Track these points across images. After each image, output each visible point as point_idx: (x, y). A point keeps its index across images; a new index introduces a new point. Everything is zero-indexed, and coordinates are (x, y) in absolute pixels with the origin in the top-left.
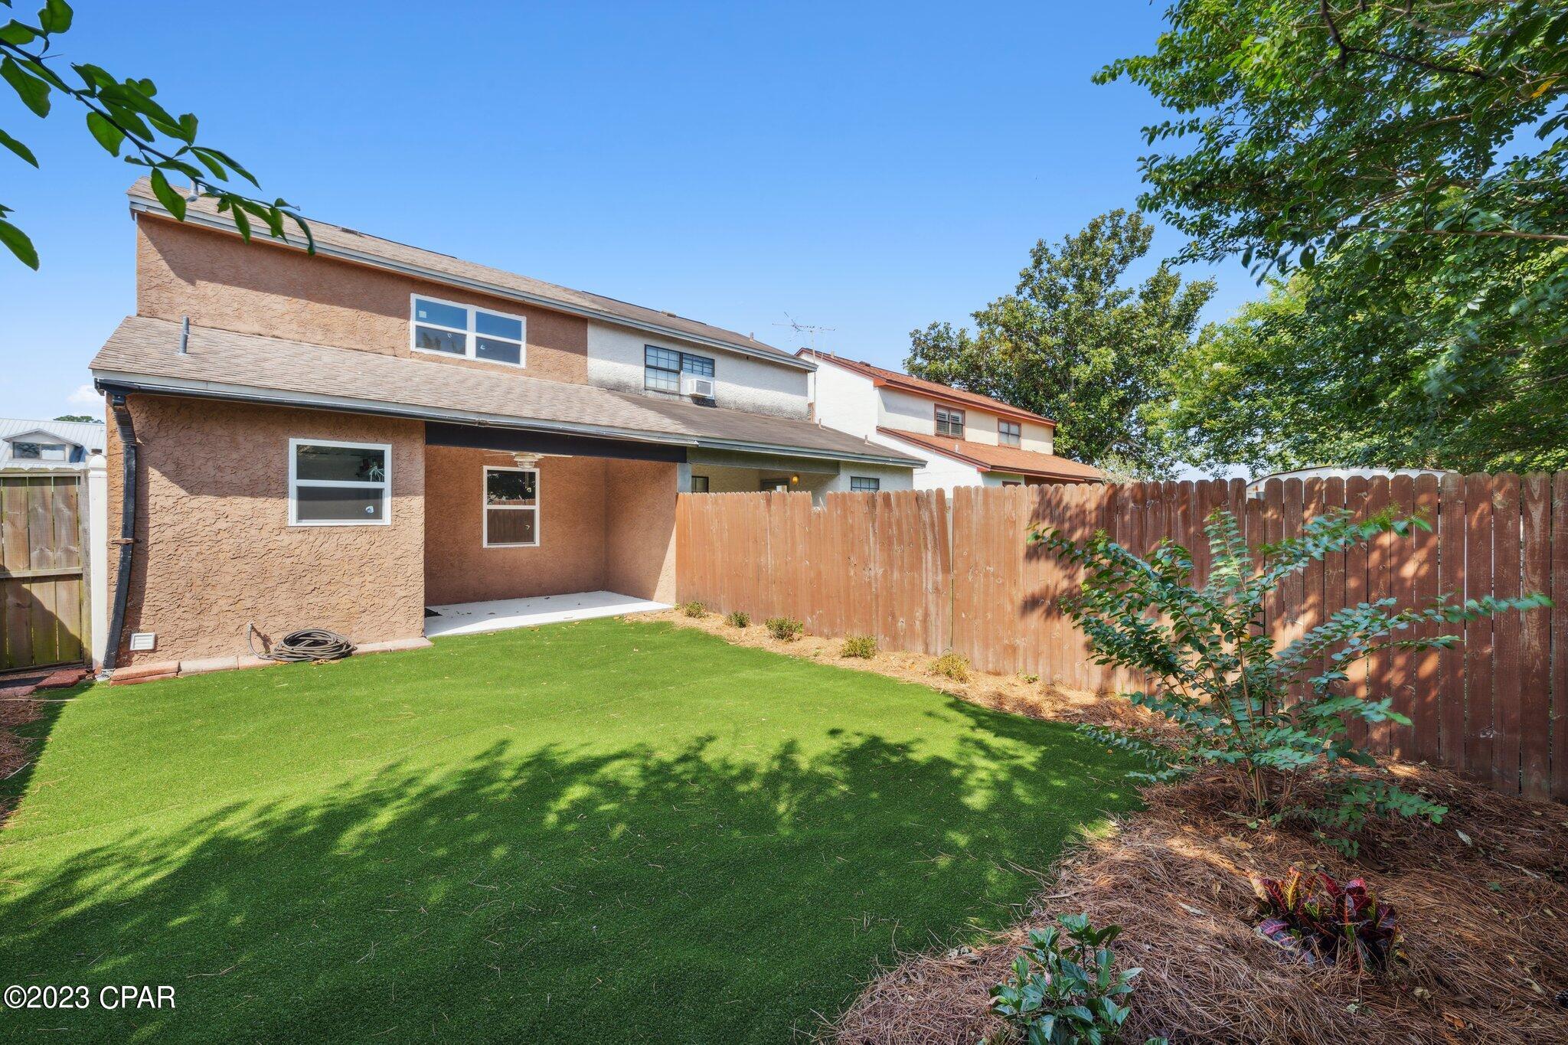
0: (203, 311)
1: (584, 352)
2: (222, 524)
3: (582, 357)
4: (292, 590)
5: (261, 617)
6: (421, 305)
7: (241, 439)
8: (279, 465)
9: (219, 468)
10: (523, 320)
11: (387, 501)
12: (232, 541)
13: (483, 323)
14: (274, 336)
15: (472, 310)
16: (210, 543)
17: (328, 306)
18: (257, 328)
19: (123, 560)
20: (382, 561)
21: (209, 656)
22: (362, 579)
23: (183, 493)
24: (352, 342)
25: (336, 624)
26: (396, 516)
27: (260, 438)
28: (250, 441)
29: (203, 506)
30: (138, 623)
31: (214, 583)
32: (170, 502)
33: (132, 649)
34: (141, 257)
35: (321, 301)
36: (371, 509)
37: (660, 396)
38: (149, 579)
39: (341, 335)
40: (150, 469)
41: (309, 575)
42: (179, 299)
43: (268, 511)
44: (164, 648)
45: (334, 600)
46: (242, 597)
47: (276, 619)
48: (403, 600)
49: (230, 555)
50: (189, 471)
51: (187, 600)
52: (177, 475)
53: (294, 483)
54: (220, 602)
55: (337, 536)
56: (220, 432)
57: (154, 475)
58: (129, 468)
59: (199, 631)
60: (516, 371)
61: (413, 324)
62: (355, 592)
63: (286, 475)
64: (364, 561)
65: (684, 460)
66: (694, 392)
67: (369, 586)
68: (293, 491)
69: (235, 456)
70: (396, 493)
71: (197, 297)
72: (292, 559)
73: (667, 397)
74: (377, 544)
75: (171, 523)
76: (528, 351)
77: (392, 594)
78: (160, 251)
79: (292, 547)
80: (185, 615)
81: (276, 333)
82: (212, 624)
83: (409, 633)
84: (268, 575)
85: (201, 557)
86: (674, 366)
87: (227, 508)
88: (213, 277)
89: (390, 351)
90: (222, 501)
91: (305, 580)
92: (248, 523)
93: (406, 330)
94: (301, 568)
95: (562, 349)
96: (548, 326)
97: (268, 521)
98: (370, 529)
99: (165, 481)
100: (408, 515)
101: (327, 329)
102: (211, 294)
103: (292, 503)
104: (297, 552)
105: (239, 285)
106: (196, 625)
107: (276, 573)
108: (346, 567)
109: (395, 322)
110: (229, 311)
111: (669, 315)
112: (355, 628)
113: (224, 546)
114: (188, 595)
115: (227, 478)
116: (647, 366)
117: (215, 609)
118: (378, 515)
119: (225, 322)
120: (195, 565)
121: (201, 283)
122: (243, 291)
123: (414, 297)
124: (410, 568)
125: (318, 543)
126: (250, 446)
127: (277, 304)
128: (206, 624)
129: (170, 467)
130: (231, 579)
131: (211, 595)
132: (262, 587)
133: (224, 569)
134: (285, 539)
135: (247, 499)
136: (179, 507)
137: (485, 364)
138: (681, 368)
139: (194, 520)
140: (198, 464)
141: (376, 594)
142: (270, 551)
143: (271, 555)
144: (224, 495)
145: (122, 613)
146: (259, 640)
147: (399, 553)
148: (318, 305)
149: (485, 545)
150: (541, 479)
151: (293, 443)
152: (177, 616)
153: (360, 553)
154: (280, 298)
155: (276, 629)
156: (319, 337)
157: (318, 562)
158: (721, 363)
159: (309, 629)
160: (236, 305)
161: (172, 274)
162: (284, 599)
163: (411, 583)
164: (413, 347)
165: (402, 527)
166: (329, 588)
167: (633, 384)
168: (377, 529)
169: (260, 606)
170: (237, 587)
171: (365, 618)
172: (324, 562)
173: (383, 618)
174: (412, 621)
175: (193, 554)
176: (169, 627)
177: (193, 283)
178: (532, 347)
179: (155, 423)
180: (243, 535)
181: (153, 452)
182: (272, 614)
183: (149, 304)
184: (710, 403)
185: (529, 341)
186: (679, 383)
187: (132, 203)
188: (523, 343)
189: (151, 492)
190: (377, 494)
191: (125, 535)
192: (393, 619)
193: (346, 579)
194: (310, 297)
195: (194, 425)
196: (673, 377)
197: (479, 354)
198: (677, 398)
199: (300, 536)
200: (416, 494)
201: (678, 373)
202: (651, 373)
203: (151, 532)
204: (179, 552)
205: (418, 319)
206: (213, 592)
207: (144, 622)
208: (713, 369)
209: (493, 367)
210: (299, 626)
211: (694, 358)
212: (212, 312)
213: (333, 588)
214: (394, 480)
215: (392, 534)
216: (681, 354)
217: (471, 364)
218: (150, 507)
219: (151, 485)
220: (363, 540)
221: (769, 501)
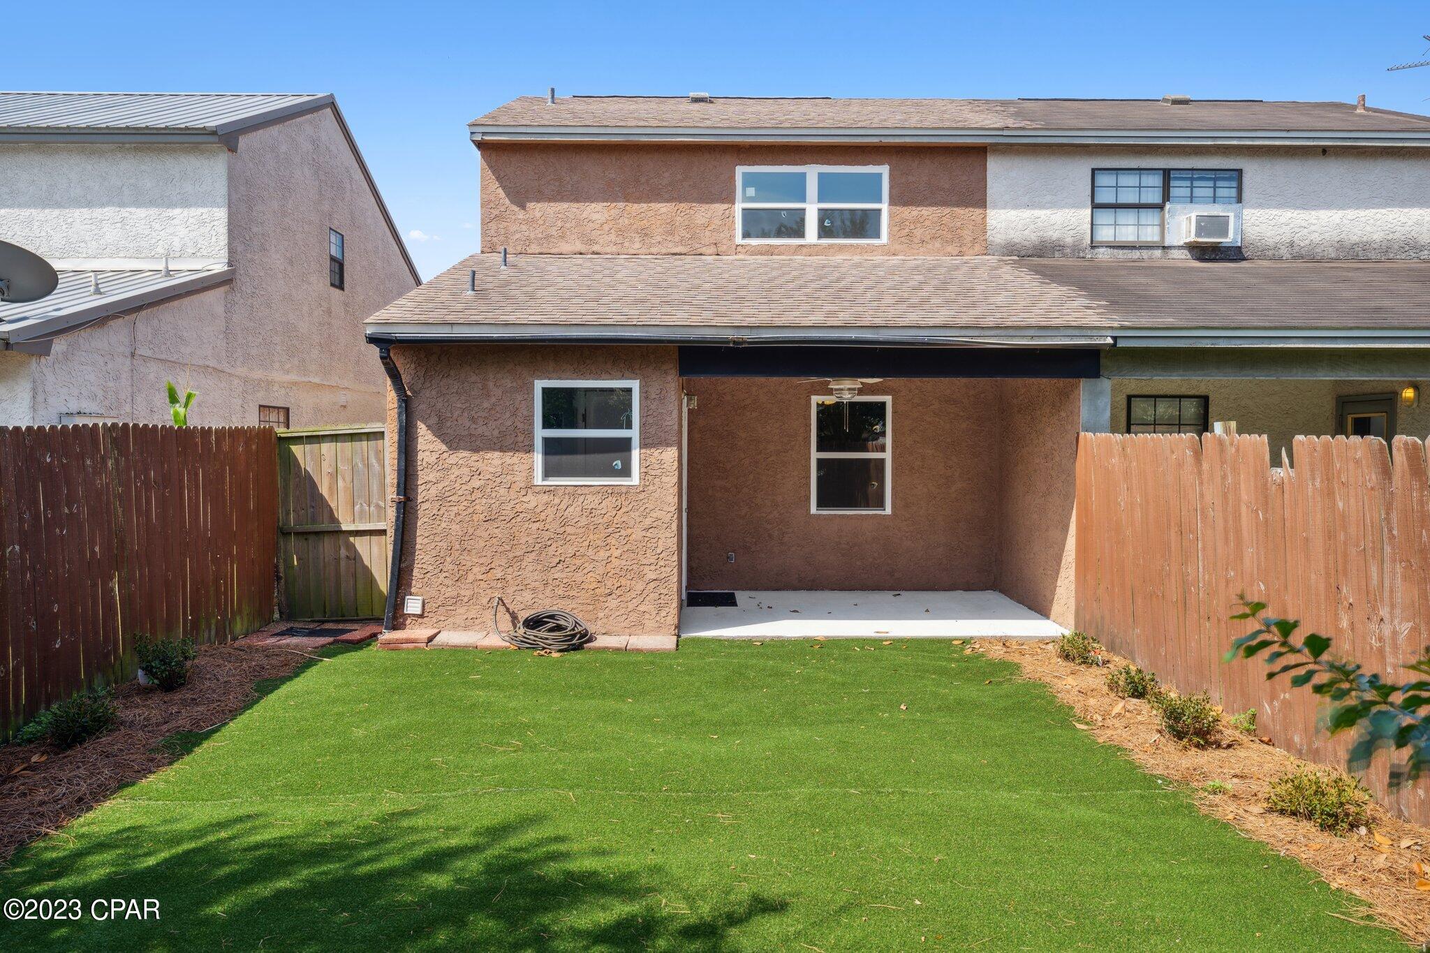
0: (532, 236)
1: (982, 203)
2: (476, 483)
3: (978, 211)
4: (538, 561)
5: (510, 590)
6: (749, 180)
7: (491, 384)
8: (525, 413)
9: (473, 420)
10: (884, 170)
11: (636, 454)
12: (484, 501)
13: (827, 189)
14: (594, 253)
15: (812, 173)
16: (465, 503)
17: (645, 205)
18: (579, 246)
19: (398, 518)
20: (629, 531)
21: (466, 628)
22: (608, 554)
23: (444, 448)
24: (670, 245)
25: (581, 607)
26: (644, 474)
27: (508, 382)
28: (499, 383)
29: (460, 462)
30: (410, 586)
31: (469, 548)
32: (433, 459)
33: (405, 612)
34: (484, 188)
35: (638, 200)
36: (618, 464)
37: (1121, 254)
38: (419, 540)
39: (659, 238)
40: (419, 423)
41: (554, 545)
42: (513, 228)
43: (516, 468)
44: (430, 615)
45: (579, 577)
46: (493, 566)
47: (525, 594)
48: (653, 585)
49: (482, 517)
50: (449, 424)
51: (448, 566)
52: (439, 431)
53: (540, 433)
54: (475, 570)
55: (583, 497)
56: (474, 378)
57: (421, 428)
58: (400, 421)
59: (457, 599)
60: (872, 249)
61: (739, 207)
62: (601, 570)
63: (532, 424)
64: (610, 530)
65: (1094, 373)
66: (1192, 238)
67: (616, 562)
68: (538, 444)
69: (486, 405)
70: (643, 445)
71: (527, 222)
72: (537, 525)
73: (1136, 254)
74: (623, 510)
75: (434, 480)
76: (891, 216)
77: (641, 576)
78: (498, 179)
79: (538, 510)
80: (447, 582)
81: (596, 248)
82: (468, 593)
83: (658, 629)
84: (515, 542)
85: (459, 518)
86: (1154, 197)
87: (479, 464)
88: (540, 197)
89: (712, 249)
90: (475, 457)
91: (551, 550)
92: (498, 480)
93: (731, 217)
94: (547, 535)
95: (944, 203)
96: (922, 171)
97: (516, 479)
98: (616, 490)
99: (430, 436)
100: (658, 472)
101: (645, 234)
102: (538, 215)
103: (538, 458)
104: (543, 516)
105: (562, 200)
106: (455, 593)
107: (523, 541)
108: (591, 537)
109: (719, 208)
110: (553, 231)
111: (1175, 102)
112: (601, 615)
113: (477, 507)
114: (449, 559)
115: (480, 431)
116: (1096, 206)
117: (471, 577)
118: (626, 472)
119: (551, 244)
120: (454, 527)
121: (530, 205)
122: (565, 205)
123: (740, 170)
124: (660, 542)
125: (563, 506)
126: (498, 392)
127: (596, 212)
128: (462, 593)
129: (434, 420)
130: (483, 544)
131: (467, 560)
132: (511, 555)
133: (478, 533)
134: (532, 500)
135: (497, 454)
136: (441, 463)
137: (831, 246)
138: (1166, 197)
139: (452, 477)
140: (456, 414)
141: (623, 573)
142: (518, 514)
143: (519, 519)
144: (476, 450)
145: (396, 573)
146: (508, 616)
147: (648, 522)
148: (636, 205)
149: (814, 510)
150: (894, 412)
151: (539, 385)
152: (440, 582)
153: (605, 520)
154: (598, 206)
155: (522, 606)
156: (637, 245)
157: (563, 529)
158: (1254, 172)
159: (554, 609)
160: (559, 224)
161: (507, 201)
162: (531, 573)
163: (662, 563)
164: (739, 239)
165: (651, 488)
166: (574, 561)
167: (1069, 240)
168: (624, 490)
169: (509, 577)
170: (489, 554)
171: (613, 603)
172: (569, 530)
173: (631, 606)
174: (663, 613)
175: (453, 514)
176: (434, 593)
177: (523, 207)
178: (899, 209)
179: (421, 374)
180: (494, 495)
181: (420, 407)
182: (519, 588)
183: (489, 239)
184: (1234, 254)
185: (893, 201)
186: (1162, 226)
187: (472, 133)
188: (884, 207)
189: (419, 447)
190: (624, 445)
191: (398, 494)
192: (642, 608)
193: (591, 552)
194: (627, 199)
195: (452, 373)
196: (1150, 217)
197: (824, 232)
198: (1158, 253)
199: (545, 498)
200: (668, 445)
201: (1161, 207)
202: (1105, 217)
203: (420, 489)
204: (441, 512)
205: (746, 199)
206: (468, 558)
207: (416, 585)
208: (1240, 189)
209: (842, 248)
210: (544, 604)
211: (1193, 175)
212: (540, 235)
213: (578, 562)
214: (643, 425)
215: (642, 496)
216: (1167, 174)
217: (812, 250)
218: (419, 463)
219: (420, 440)
220: (610, 502)
221: (1198, 453)
